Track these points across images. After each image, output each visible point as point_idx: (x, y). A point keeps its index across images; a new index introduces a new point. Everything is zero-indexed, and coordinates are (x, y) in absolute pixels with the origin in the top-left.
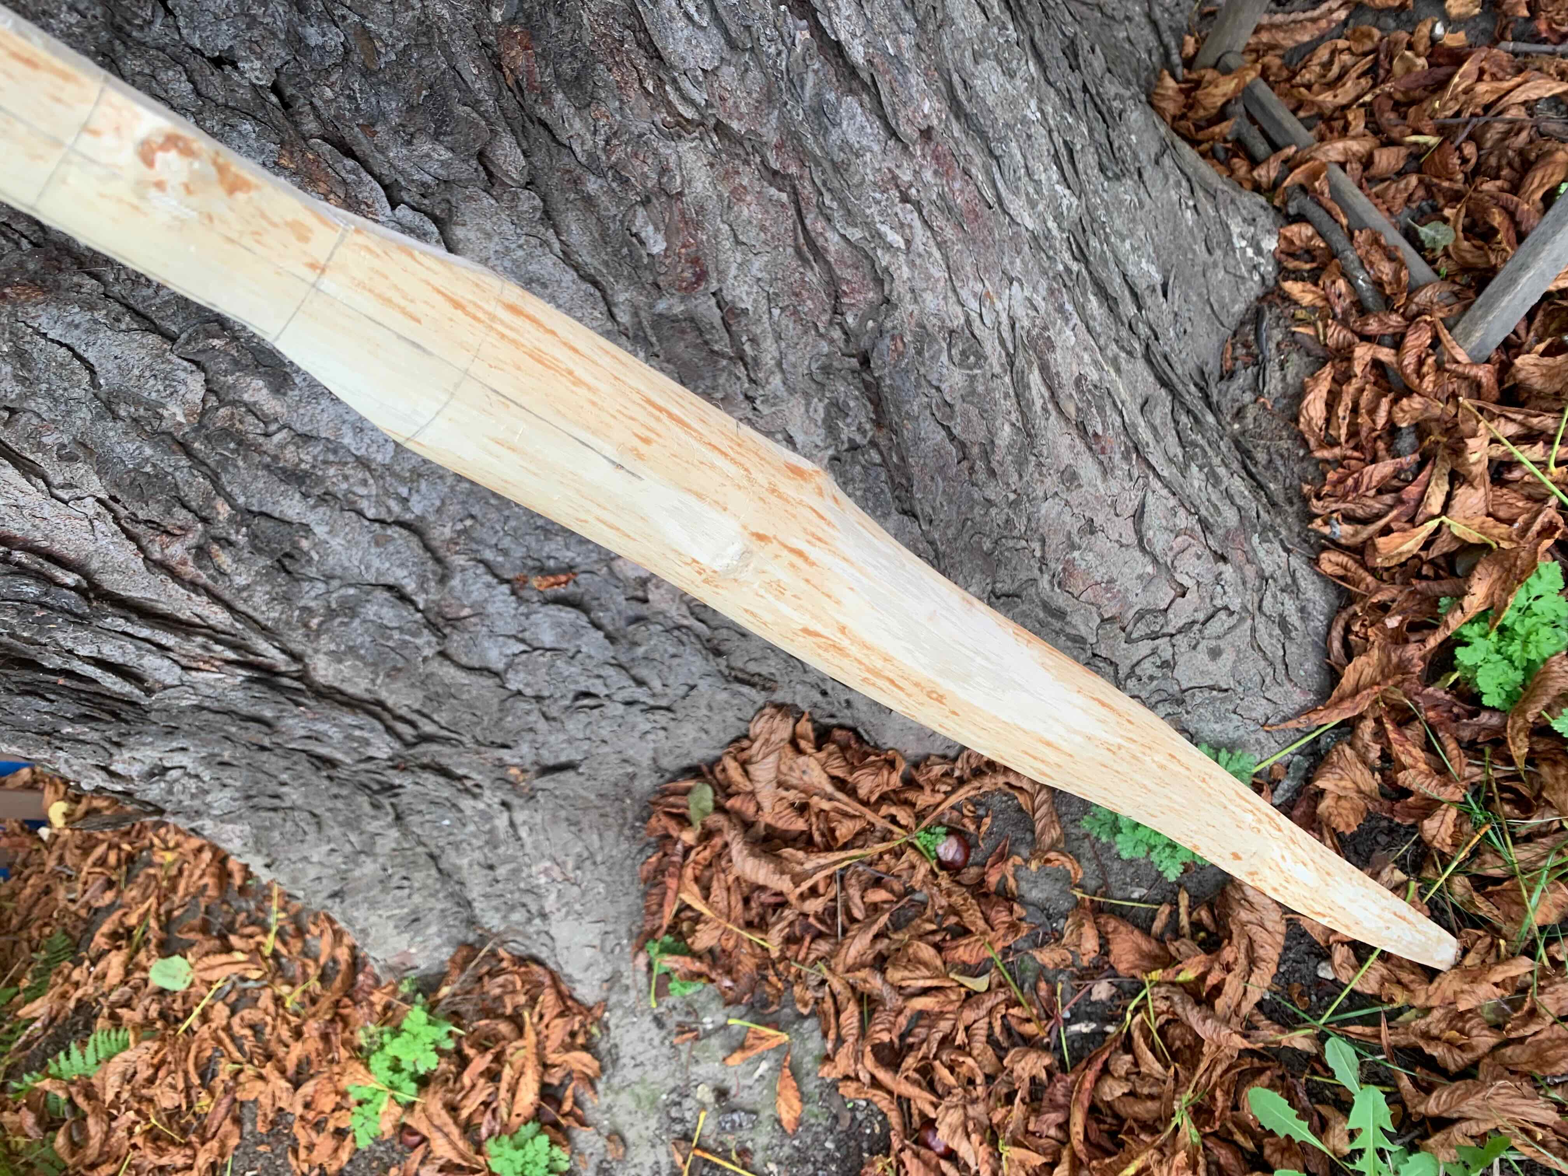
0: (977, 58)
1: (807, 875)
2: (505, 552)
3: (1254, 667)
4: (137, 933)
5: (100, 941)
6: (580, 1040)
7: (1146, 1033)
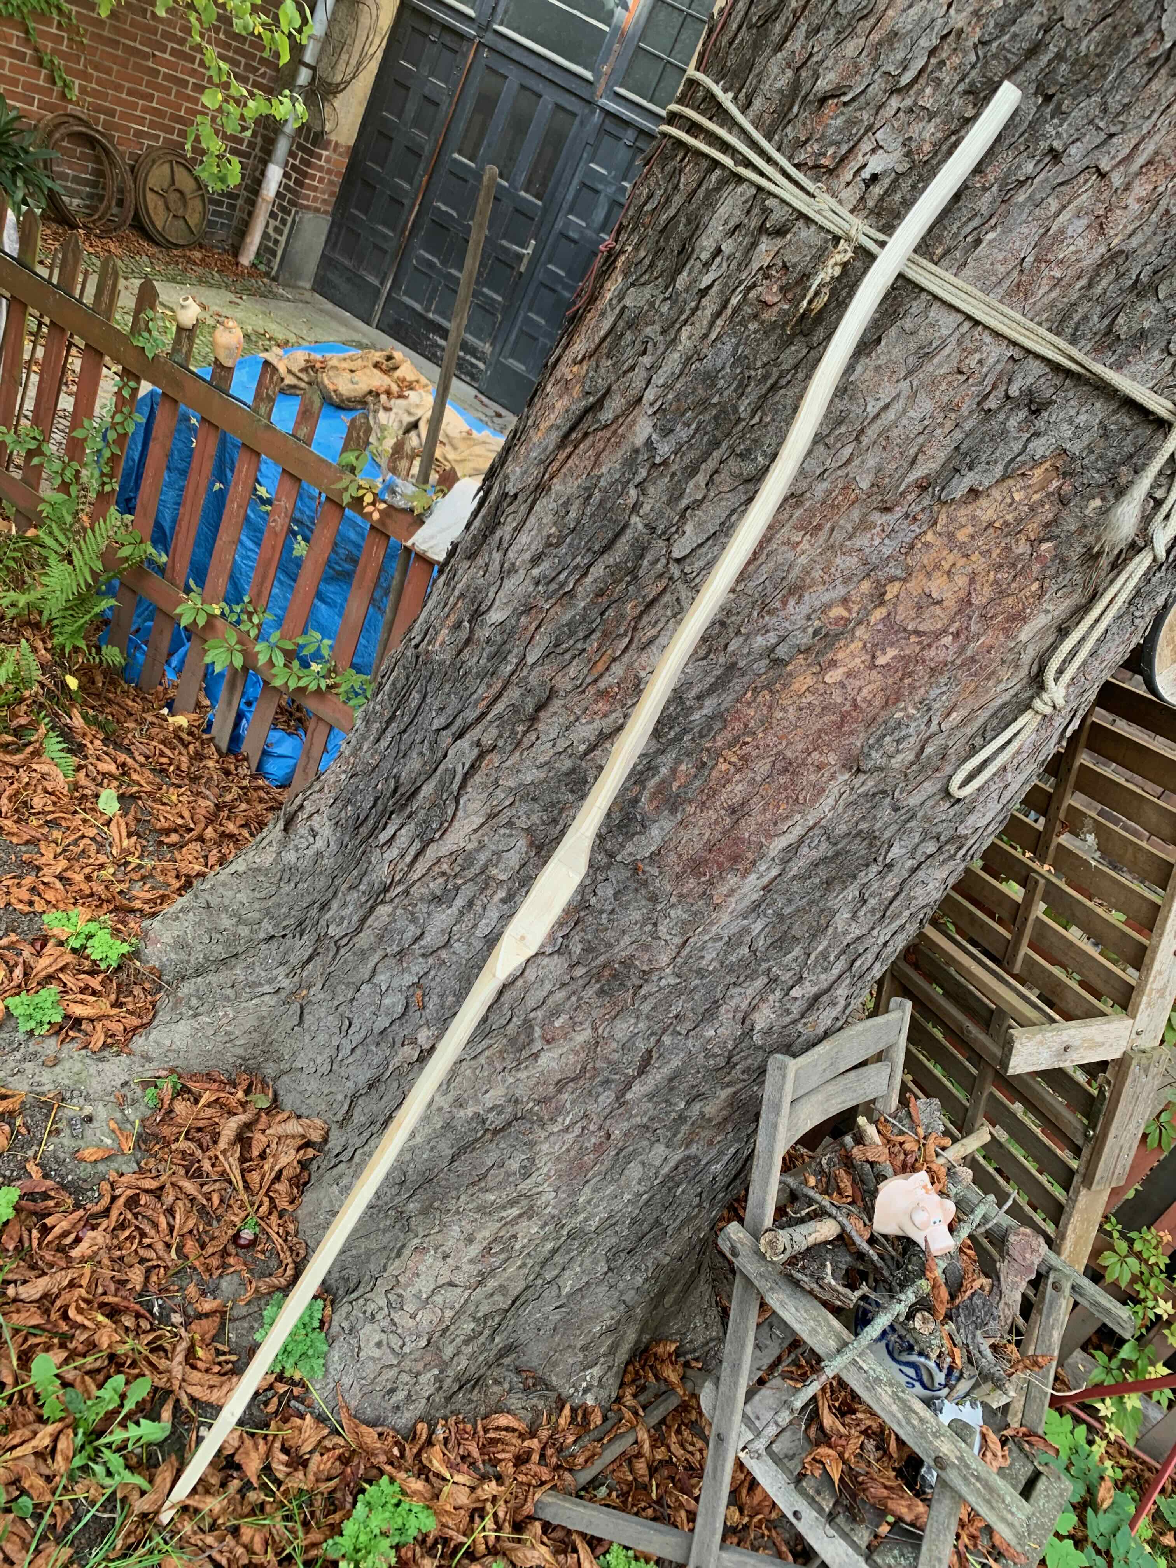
0: (643, 1164)
1: (226, 1159)
2: (433, 979)
3: (371, 1369)
4: (126, 778)
5: (122, 757)
6: (109, 1041)
7: (159, 1338)
